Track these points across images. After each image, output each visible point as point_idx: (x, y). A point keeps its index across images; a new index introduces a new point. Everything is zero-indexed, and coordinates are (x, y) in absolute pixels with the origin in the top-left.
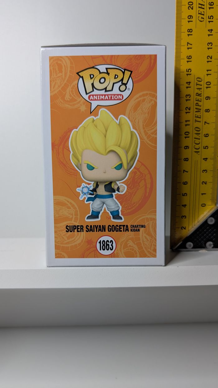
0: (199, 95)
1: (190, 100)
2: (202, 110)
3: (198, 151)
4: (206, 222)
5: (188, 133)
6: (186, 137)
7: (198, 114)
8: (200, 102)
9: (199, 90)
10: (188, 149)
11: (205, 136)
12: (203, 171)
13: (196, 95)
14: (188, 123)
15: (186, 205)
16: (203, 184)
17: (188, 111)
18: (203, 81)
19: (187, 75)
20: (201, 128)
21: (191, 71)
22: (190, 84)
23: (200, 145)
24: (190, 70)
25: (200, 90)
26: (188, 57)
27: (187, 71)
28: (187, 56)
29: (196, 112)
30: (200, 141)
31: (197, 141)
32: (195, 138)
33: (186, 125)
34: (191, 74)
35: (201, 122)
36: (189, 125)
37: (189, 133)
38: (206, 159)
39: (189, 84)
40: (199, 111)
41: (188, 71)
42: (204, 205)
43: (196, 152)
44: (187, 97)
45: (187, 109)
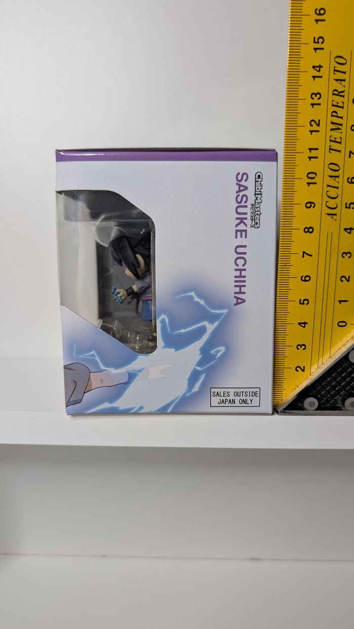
0: (339, 94)
1: (320, 104)
2: (344, 125)
3: (335, 213)
4: (345, 358)
5: (313, 175)
6: (309, 184)
7: (336, 135)
8: (341, 109)
9: (341, 84)
10: (314, 207)
11: (350, 180)
12: (344, 255)
13: (334, 94)
14: (314, 153)
15: (307, 323)
16: (342, 281)
17: (315, 127)
18: (348, 64)
19: (315, 49)
20: (341, 164)
21: (322, 43)
22: (321, 69)
23: (338, 201)
24: (321, 40)
25: (342, 82)
26: (318, 12)
27: (316, 41)
28: (316, 9)
29: (332, 130)
30: (339, 191)
31: (332, 193)
32: (328, 186)
33: (310, 158)
34: (323, 49)
35: (343, 152)
36: (317, 158)
37: (316, 175)
38: (349, 230)
39: (318, 69)
40: (339, 129)
41: (318, 42)
42: (344, 324)
43: (329, 214)
44: (313, 99)
45: (313, 123)
